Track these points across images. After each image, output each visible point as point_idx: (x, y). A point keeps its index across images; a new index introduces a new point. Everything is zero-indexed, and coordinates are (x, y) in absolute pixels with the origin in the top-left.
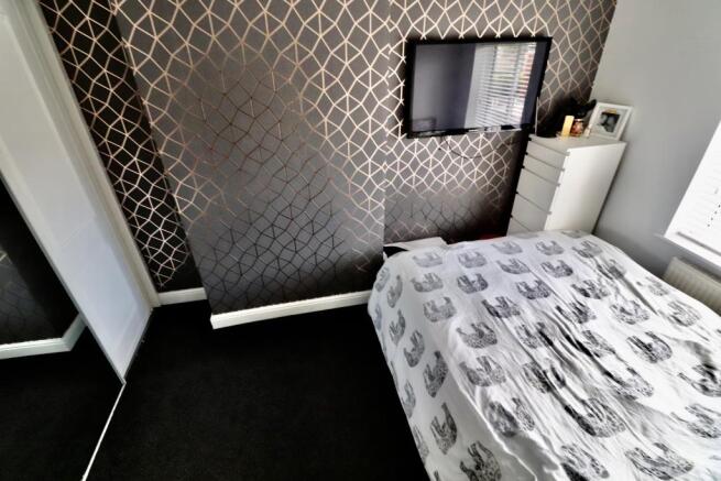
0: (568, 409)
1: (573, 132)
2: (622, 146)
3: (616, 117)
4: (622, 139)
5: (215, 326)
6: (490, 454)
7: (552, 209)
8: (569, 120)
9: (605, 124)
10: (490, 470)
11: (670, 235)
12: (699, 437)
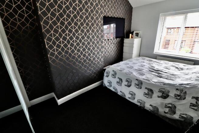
0: (166, 79)
1: (132, 37)
2: (141, 38)
3: (138, 34)
4: (140, 38)
5: (59, 104)
6: (164, 89)
7: (133, 53)
8: (131, 35)
9: (136, 35)
10: (166, 92)
11: (154, 53)
12: (186, 75)
